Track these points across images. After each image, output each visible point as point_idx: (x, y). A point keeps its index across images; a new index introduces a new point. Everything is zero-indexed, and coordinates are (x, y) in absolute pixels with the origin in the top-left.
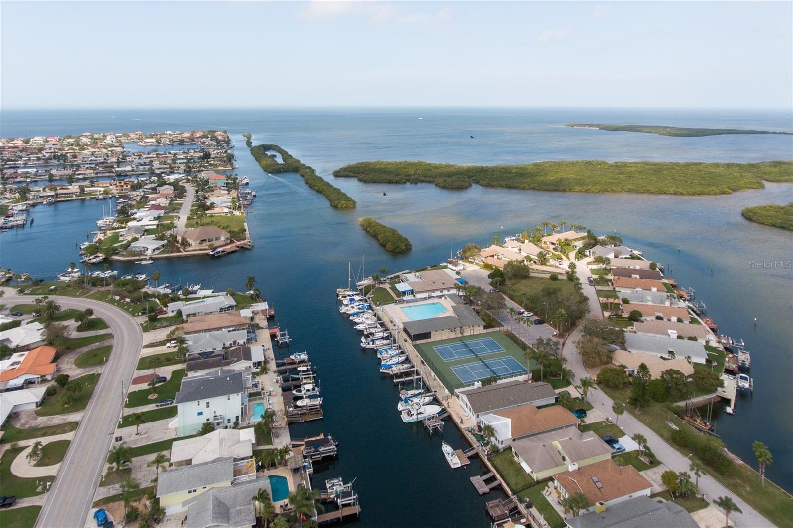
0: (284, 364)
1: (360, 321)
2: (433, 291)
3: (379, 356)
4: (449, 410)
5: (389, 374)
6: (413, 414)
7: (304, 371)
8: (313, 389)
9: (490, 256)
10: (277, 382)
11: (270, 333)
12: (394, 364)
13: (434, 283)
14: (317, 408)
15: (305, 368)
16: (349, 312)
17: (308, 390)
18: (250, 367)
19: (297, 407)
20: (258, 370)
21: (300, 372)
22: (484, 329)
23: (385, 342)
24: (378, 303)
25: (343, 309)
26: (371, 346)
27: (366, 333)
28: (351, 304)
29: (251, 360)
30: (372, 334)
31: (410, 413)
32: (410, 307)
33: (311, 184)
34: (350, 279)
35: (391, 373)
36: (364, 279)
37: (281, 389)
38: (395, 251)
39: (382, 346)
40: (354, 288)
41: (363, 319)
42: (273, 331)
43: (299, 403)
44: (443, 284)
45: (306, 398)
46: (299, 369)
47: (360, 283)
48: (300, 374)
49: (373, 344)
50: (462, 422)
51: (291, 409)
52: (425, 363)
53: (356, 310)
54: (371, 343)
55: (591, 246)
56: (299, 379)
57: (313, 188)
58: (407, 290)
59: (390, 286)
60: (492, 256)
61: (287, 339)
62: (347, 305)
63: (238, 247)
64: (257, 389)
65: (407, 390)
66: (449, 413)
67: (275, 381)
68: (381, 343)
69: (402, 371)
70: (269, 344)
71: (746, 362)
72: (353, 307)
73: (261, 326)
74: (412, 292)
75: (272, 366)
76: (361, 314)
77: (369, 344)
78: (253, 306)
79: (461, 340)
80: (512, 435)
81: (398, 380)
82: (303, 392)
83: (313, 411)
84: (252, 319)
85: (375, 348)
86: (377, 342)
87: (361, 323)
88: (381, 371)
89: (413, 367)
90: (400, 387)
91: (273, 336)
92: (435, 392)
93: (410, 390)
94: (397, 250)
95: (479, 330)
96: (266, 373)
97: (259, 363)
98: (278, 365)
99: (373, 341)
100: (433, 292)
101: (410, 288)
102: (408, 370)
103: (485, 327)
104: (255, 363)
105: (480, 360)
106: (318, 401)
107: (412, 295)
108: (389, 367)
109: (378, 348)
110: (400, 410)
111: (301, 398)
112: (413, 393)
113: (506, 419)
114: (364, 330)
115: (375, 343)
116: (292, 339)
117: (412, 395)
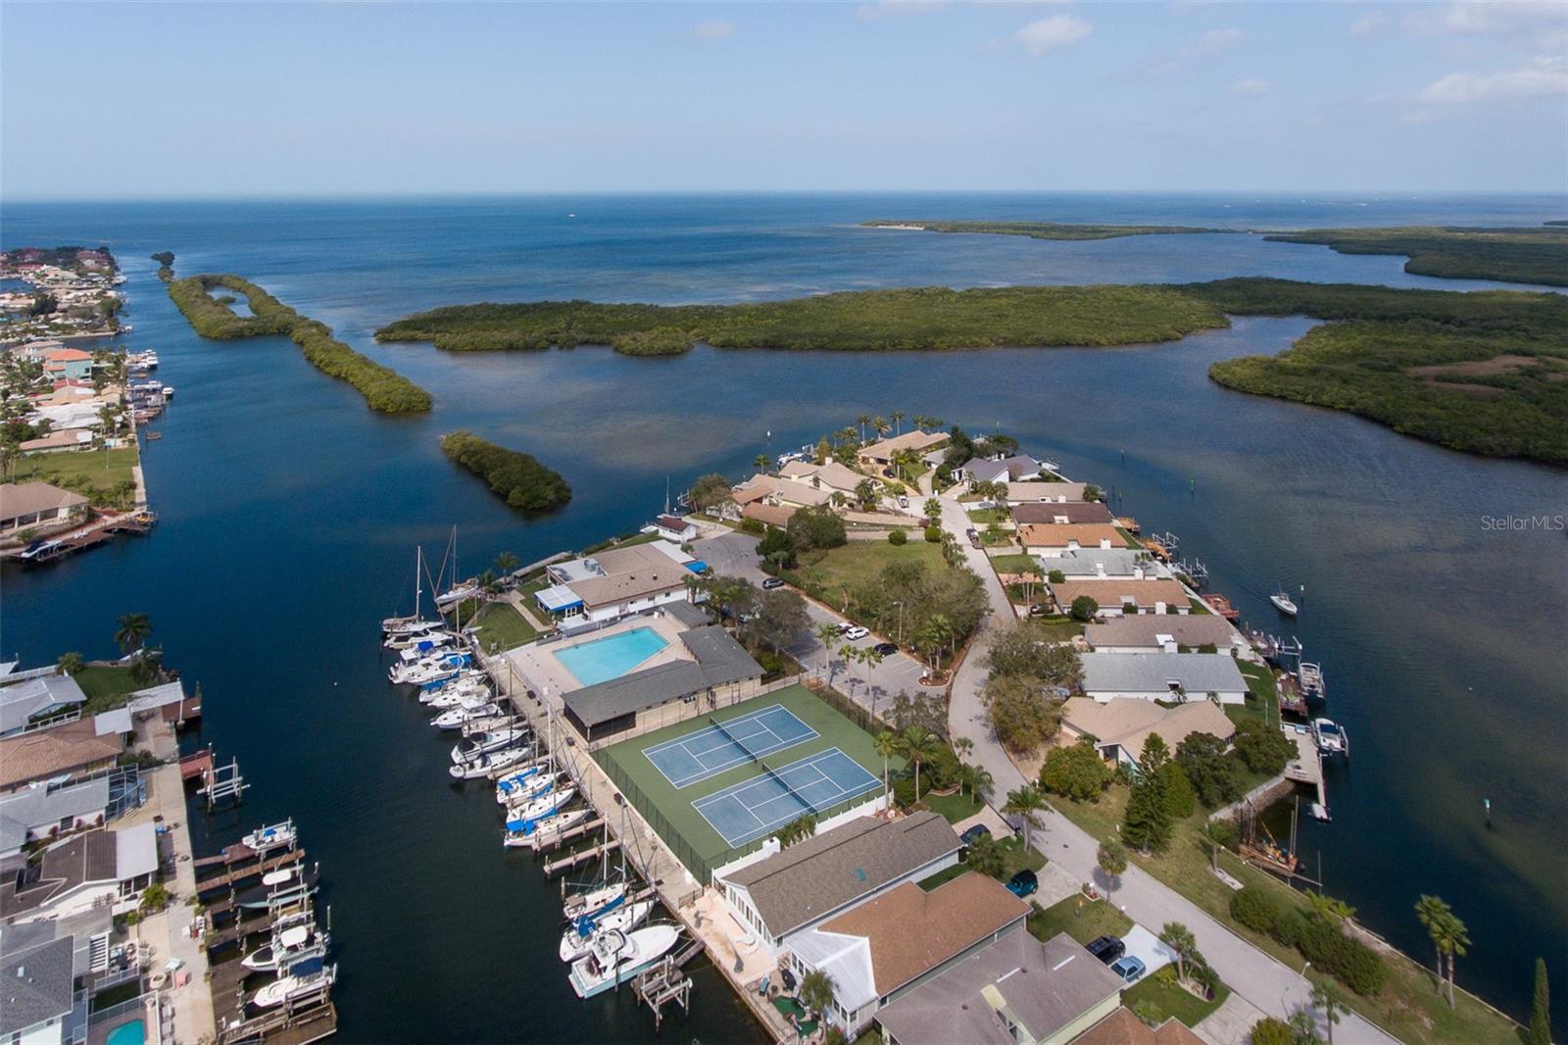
1: (445, 703)
2: (632, 600)
3: (501, 798)
4: (700, 933)
5: (529, 847)
6: (605, 968)
7: (282, 886)
8: (310, 940)
9: (755, 501)
10: (195, 933)
11: (184, 775)
12: (541, 819)
13: (632, 578)
14: (319, 1003)
15: (285, 875)
16: (416, 680)
17: (293, 948)
18: (109, 897)
20: (135, 905)
21: (271, 888)
22: (762, 684)
23: (515, 754)
24: (493, 646)
25: (401, 675)
26: (478, 771)
27: (463, 735)
28: (423, 657)
29: (115, 875)
30: (481, 737)
31: (594, 966)
32: (577, 646)
33: (321, 361)
34: (419, 592)
35: (535, 846)
36: (454, 585)
37: (204, 955)
38: (531, 507)
39: (508, 767)
40: (430, 612)
41: (456, 695)
42: (192, 766)
43: (263, 997)
44: (655, 578)
45: (285, 974)
46: (269, 880)
47: (444, 596)
48: (270, 896)
49: (484, 765)
50: (739, 967)
51: (235, 1024)
52: (627, 801)
53: (436, 672)
54: (478, 762)
55: (961, 461)
57: (327, 370)
58: (566, 603)
59: (522, 597)
60: (759, 500)
61: (236, 785)
62: (412, 662)
63: (110, 531)
64: (125, 975)
65: (584, 891)
66: (703, 943)
67: (187, 931)
68: (504, 758)
69: (565, 835)
70: (177, 813)
71: (1317, 689)
72: (427, 666)
73: (157, 755)
74: (579, 608)
75: (185, 882)
76: (451, 685)
77: (472, 766)
78: (136, 698)
79: (712, 722)
80: (878, 987)
81: (557, 865)
82: (276, 958)
83: (307, 1016)
84: (131, 738)
85: (490, 777)
86: (496, 759)
87: (450, 708)
88: (506, 843)
89: (593, 816)
90: (563, 885)
92: (659, 883)
93: (591, 890)
94: (536, 505)
95: (752, 688)
96: (163, 907)
97: (140, 881)
99: (484, 756)
100: (632, 603)
101: (575, 599)
102: (580, 829)
103: (765, 680)
104: (128, 883)
105: (764, 769)
106: (325, 979)
107: (581, 615)
108: (531, 826)
109: (499, 773)
110: (566, 958)
111: (270, 976)
112: (600, 900)
113: (855, 941)
114: (460, 726)
115: (488, 763)
116: (249, 786)
117: (597, 903)
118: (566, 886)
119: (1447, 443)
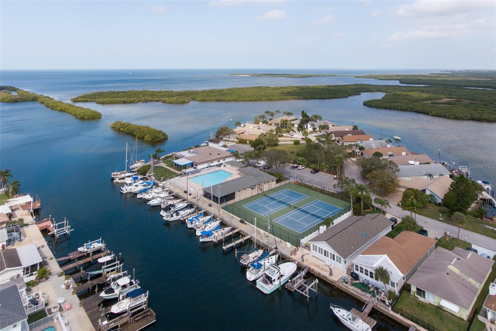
0: (70, 261)
1: (151, 196)
2: (212, 161)
3: (189, 226)
4: (305, 264)
5: (212, 241)
6: (274, 280)
7: (108, 262)
8: (131, 283)
9: (242, 133)
10: (68, 287)
11: (40, 228)
12: (214, 230)
13: (210, 154)
14: (142, 310)
15: (109, 258)
16: (133, 191)
17: (124, 286)
18: (18, 276)
19: (112, 316)
20: (33, 278)
21: (103, 264)
22: (277, 183)
23: (189, 211)
24: (162, 178)
25: (126, 190)
26: (175, 218)
27: (163, 206)
28: (135, 182)
29: (21, 265)
30: (173, 206)
31: (268, 280)
32: (196, 177)
33: (53, 106)
34: (127, 161)
35: (215, 241)
36: (136, 161)
37: (76, 296)
38: (154, 141)
39: (188, 215)
40: (131, 171)
41: (154, 194)
42: (44, 225)
43: (115, 309)
44: (219, 154)
45: (123, 298)
46: (100, 260)
47: (133, 166)
48: (103, 267)
50: (331, 274)
51: (105, 322)
52: (245, 222)
53: (140, 188)
54: (174, 215)
56: (100, 275)
57: (55, 109)
58: (187, 163)
59: (166, 164)
61: (67, 230)
62: (130, 184)
64: (37, 308)
65: (248, 254)
66: (309, 267)
67: (63, 286)
68: (185, 212)
69: (226, 235)
70: (42, 241)
72: (137, 186)
73: (25, 222)
74: (192, 165)
75: (54, 266)
76: (150, 191)
77: (172, 216)
78: (9, 201)
79: (264, 195)
81: (228, 246)
82: (117, 291)
83: (139, 316)
84: (10, 216)
85: (182, 219)
86: (182, 213)
87: (153, 198)
88: (200, 241)
89: (233, 229)
90: (236, 252)
91: (45, 232)
92: (276, 248)
94: (156, 140)
95: (274, 185)
96: (47, 278)
97: (33, 267)
98: (62, 264)
99: (177, 213)
100: (212, 163)
101: (190, 162)
102: (232, 233)
103: (278, 181)
104: (27, 269)
105: (295, 208)
106: (143, 299)
107: (193, 168)
108: (208, 234)
109: (185, 218)
110: (251, 280)
111: (115, 301)
112: (255, 256)
113: (382, 256)
114: (160, 204)
115: (179, 214)
116: (73, 230)
117: (254, 258)
118: (237, 252)
119: (448, 117)
